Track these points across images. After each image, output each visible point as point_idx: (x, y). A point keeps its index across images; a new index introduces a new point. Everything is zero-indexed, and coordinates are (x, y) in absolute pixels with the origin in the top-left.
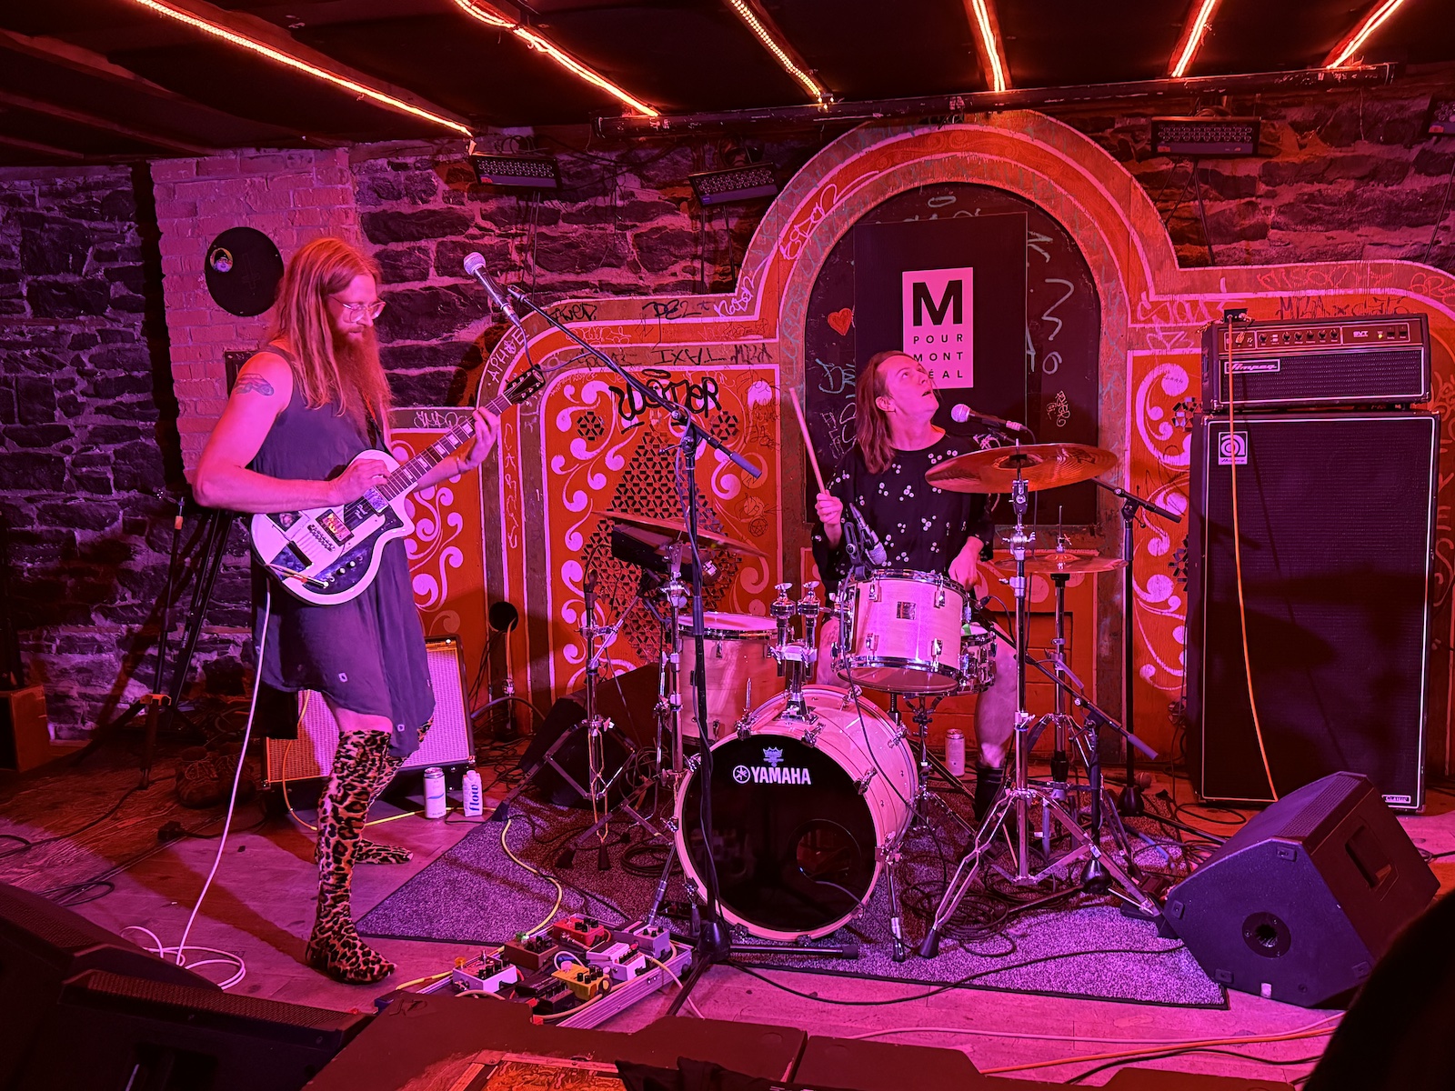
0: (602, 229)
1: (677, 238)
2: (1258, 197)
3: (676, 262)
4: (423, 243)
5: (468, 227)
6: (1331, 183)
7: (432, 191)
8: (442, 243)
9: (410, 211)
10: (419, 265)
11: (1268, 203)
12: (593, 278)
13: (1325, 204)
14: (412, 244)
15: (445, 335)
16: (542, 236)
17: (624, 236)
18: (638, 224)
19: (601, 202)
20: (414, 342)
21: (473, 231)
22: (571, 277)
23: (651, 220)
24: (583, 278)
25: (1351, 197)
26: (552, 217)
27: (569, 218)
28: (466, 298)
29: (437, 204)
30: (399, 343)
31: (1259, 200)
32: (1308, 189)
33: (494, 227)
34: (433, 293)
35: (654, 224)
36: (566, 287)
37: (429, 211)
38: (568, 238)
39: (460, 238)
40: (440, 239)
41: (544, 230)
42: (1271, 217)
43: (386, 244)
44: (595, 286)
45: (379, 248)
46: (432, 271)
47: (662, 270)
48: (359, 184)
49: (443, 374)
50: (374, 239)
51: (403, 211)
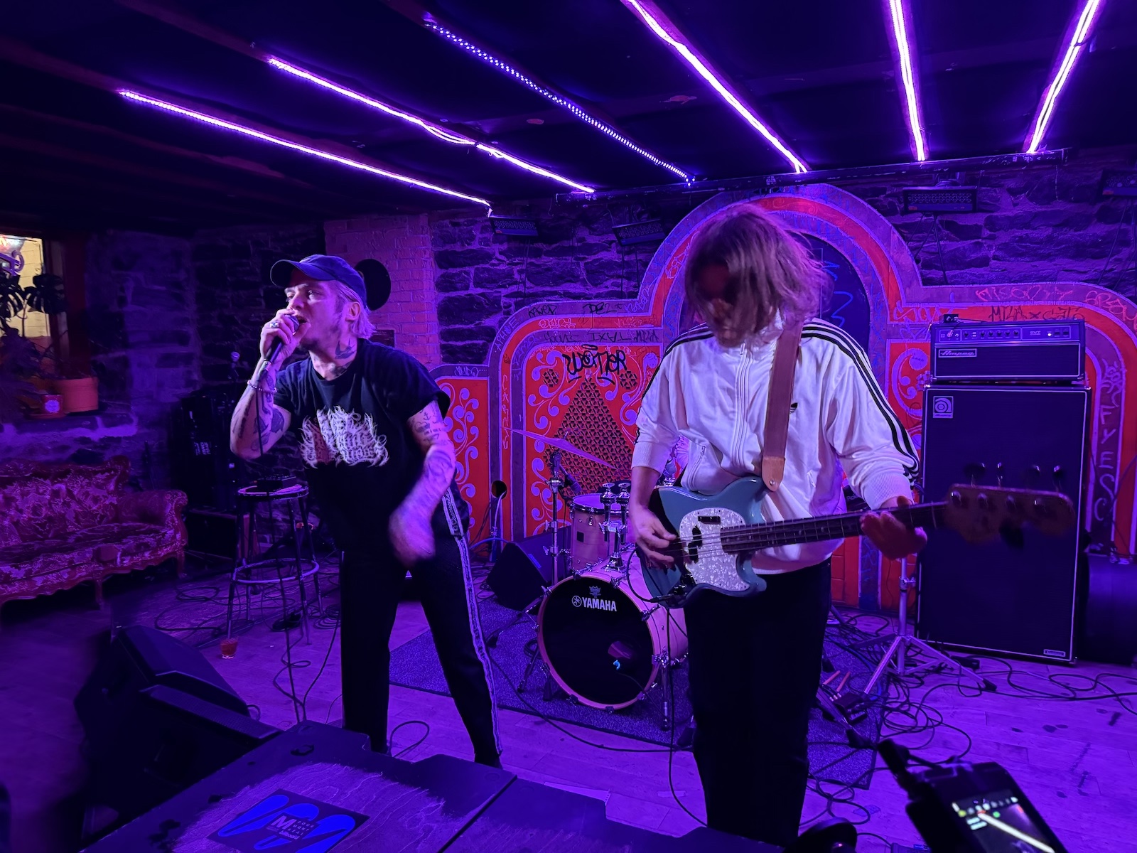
0: (565, 259)
1: (609, 265)
2: (983, 239)
3: (608, 279)
4: (467, 269)
5: (492, 259)
6: (1035, 229)
7: (472, 238)
8: (477, 269)
9: (460, 250)
10: (464, 281)
11: (990, 242)
12: (560, 289)
13: (1031, 243)
14: (461, 269)
15: (477, 322)
16: (532, 264)
17: (578, 264)
18: (587, 257)
19: (566, 243)
20: (461, 326)
21: (494, 261)
22: (548, 289)
23: (594, 254)
24: (555, 289)
25: (1050, 239)
26: (537, 253)
27: (548, 254)
28: (489, 300)
29: (475, 246)
30: (452, 327)
31: (984, 241)
32: (1019, 233)
33: (505, 259)
34: (472, 299)
35: (596, 257)
36: (544, 294)
37: (471, 250)
38: (547, 265)
39: (487, 266)
40: (476, 266)
41: (533, 260)
42: (992, 252)
43: (447, 269)
44: (561, 294)
45: (444, 271)
46: (471, 284)
47: (600, 284)
48: (434, 234)
49: (476, 345)
50: (441, 267)
51: (457, 250)
